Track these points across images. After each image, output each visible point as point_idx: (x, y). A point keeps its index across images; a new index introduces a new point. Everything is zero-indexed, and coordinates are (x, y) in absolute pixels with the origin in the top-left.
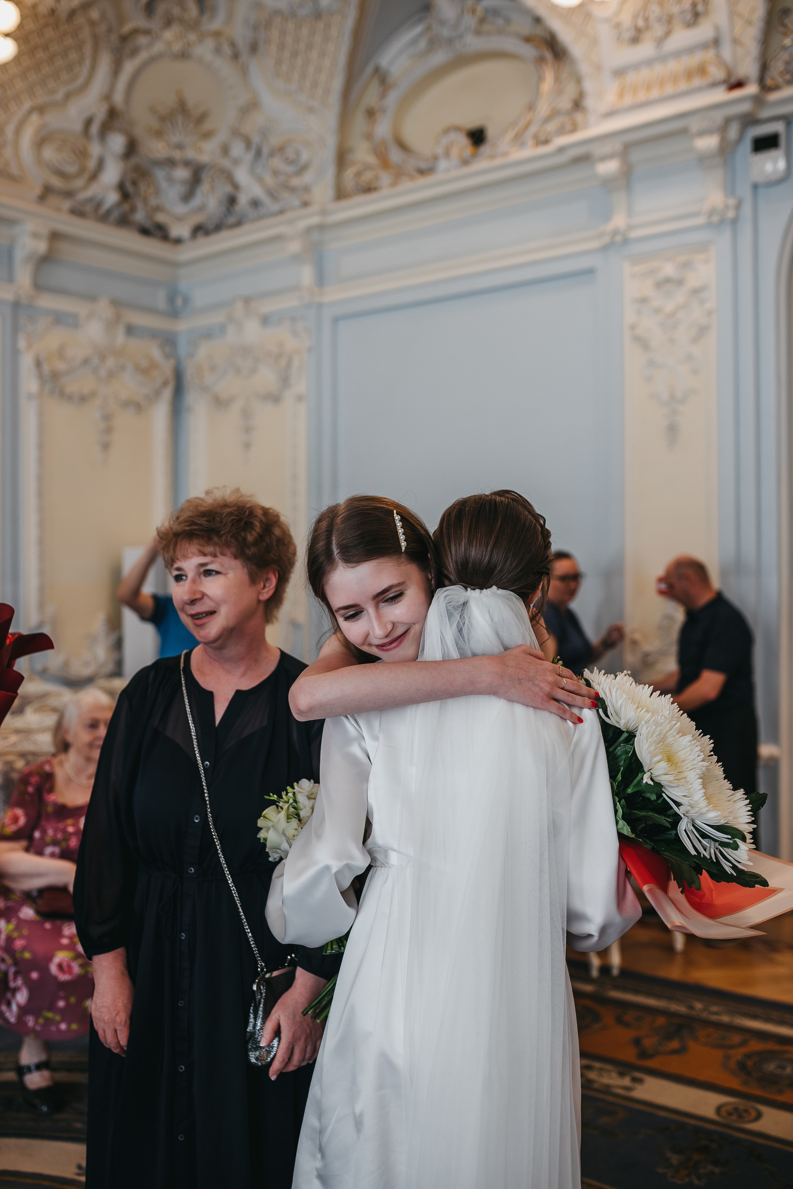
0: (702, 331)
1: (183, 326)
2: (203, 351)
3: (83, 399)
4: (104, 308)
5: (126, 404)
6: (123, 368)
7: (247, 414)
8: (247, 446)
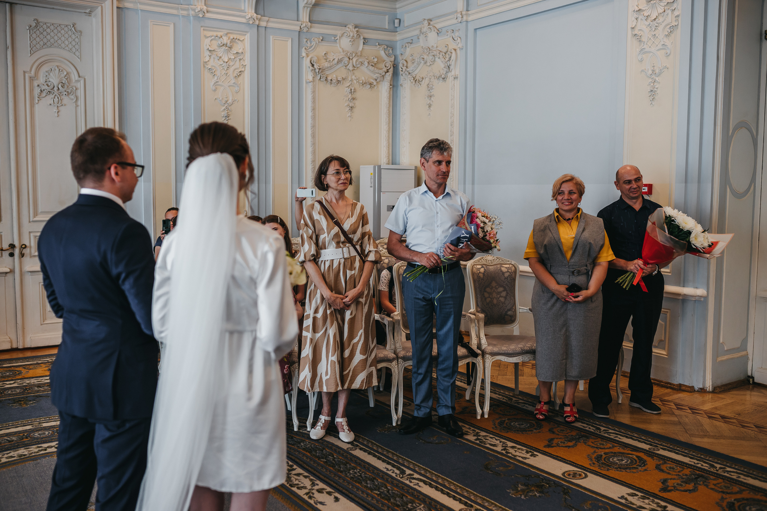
0: (673, 28)
1: (398, 37)
2: (408, 51)
3: (339, 82)
4: (351, 30)
5: (364, 84)
6: (362, 63)
7: (429, 87)
8: (430, 106)
